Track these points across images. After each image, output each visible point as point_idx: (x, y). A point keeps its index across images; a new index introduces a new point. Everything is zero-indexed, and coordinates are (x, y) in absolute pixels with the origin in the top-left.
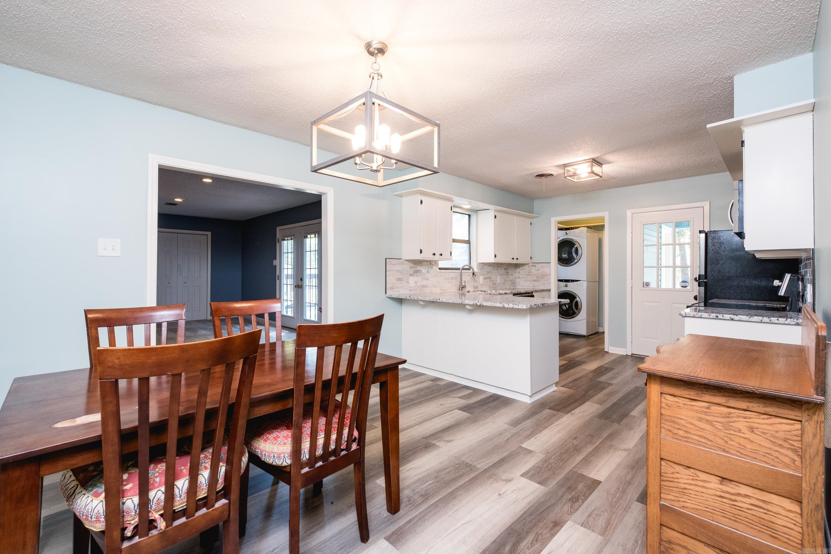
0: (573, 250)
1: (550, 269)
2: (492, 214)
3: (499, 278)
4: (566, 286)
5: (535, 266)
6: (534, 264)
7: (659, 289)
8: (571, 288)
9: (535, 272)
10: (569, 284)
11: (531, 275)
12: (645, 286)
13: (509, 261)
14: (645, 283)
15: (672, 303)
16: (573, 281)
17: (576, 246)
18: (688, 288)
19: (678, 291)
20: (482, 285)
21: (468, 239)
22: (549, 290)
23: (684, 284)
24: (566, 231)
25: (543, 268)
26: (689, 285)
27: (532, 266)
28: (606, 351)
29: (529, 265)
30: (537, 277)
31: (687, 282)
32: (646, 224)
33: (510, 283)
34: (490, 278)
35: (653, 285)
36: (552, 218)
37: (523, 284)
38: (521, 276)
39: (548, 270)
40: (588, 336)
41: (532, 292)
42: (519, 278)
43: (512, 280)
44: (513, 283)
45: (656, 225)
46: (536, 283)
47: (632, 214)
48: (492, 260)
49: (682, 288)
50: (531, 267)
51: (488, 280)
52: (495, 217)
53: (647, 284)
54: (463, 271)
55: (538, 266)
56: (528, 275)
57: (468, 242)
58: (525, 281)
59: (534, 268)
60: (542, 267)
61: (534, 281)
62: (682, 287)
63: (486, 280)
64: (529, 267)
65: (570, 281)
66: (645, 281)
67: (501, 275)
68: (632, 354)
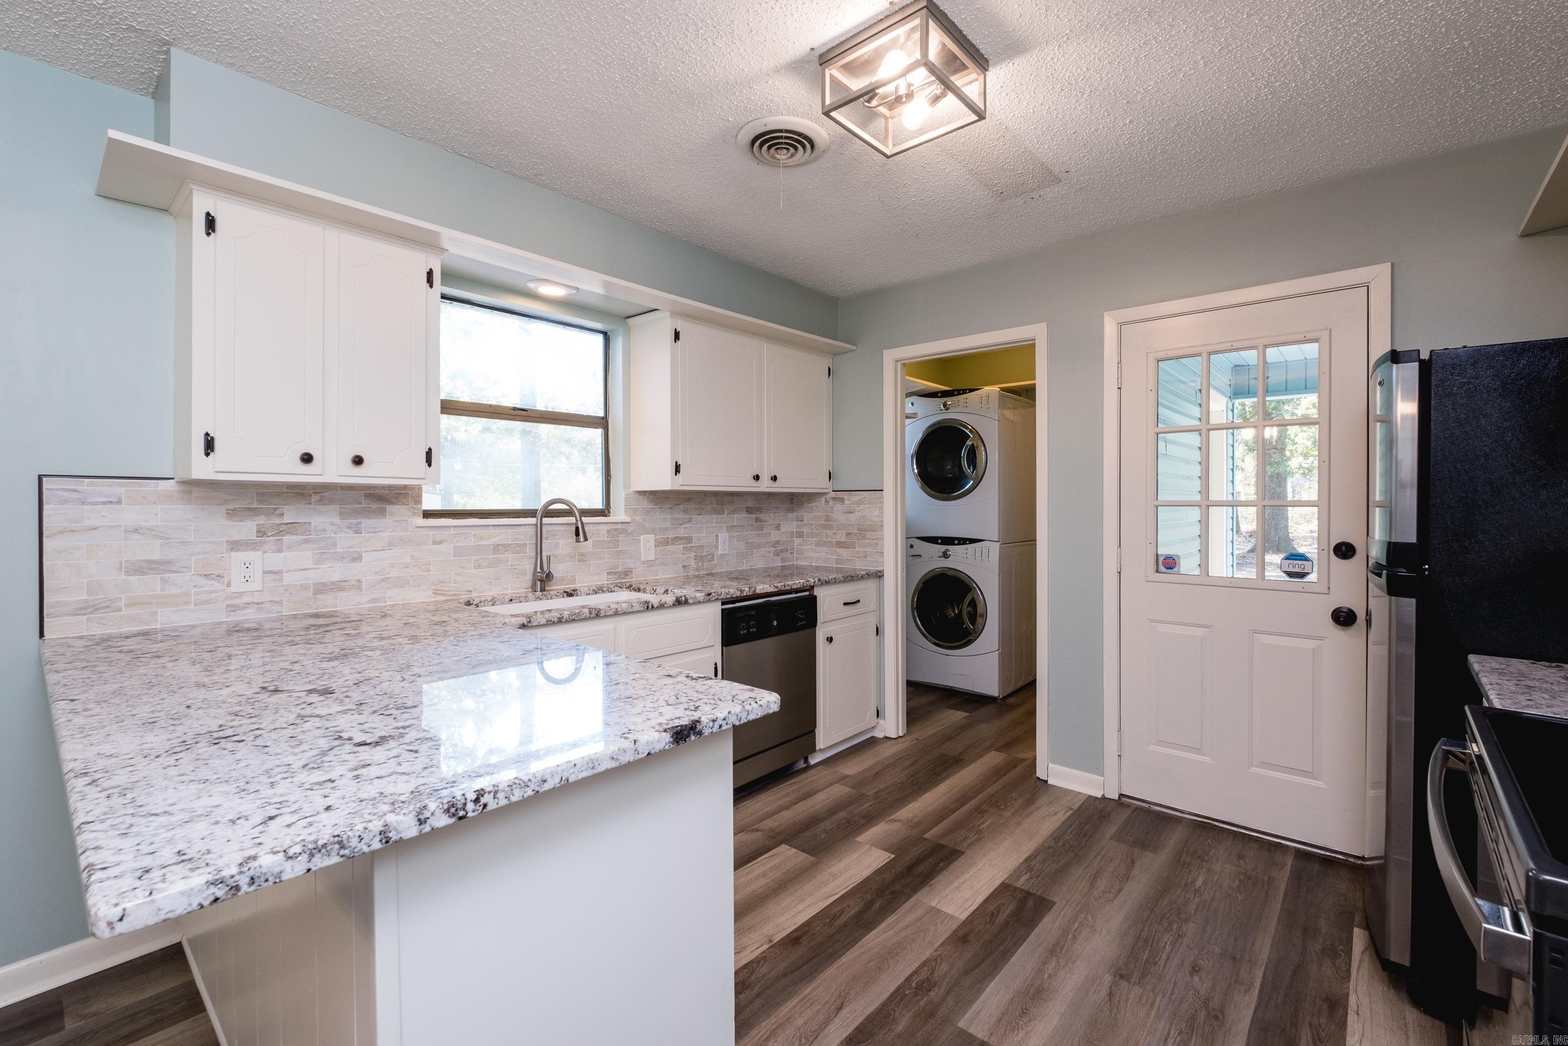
0: (964, 453)
1: (881, 508)
2: (663, 324)
3: (723, 536)
4: (945, 555)
5: (842, 500)
6: (841, 493)
7: (1205, 581)
8: (960, 560)
9: (842, 519)
10: (953, 549)
11: (831, 527)
12: (1162, 568)
13: (744, 484)
14: (1161, 559)
15: (1255, 632)
16: (963, 541)
17: (969, 443)
18: (1307, 579)
19: (1274, 588)
20: (650, 564)
21: (601, 414)
22: (879, 575)
23: (1296, 566)
24: (945, 399)
25: (862, 506)
26: (1315, 569)
27: (834, 499)
28: (1038, 778)
29: (828, 496)
30: (848, 534)
31: (1306, 559)
32: (1163, 360)
33: (769, 552)
34: (689, 540)
35: (1189, 565)
36: (885, 351)
37: (812, 554)
38: (806, 530)
39: (877, 513)
40: (1005, 698)
41: (812, 588)
42: (800, 535)
43: (778, 542)
44: (782, 551)
45: (1199, 359)
46: (844, 553)
47: (1121, 324)
48: (665, 481)
49: (1287, 579)
50: (831, 503)
51: (679, 547)
52: (677, 336)
53: (1170, 563)
54: (546, 520)
55: (851, 499)
56: (825, 527)
57: (602, 423)
58: (816, 545)
59: (839, 507)
60: (859, 503)
61: (840, 545)
62: (1290, 574)
63: (670, 547)
64: (827, 502)
65: (956, 542)
66: (1163, 551)
67: (730, 529)
68: (1121, 795)
